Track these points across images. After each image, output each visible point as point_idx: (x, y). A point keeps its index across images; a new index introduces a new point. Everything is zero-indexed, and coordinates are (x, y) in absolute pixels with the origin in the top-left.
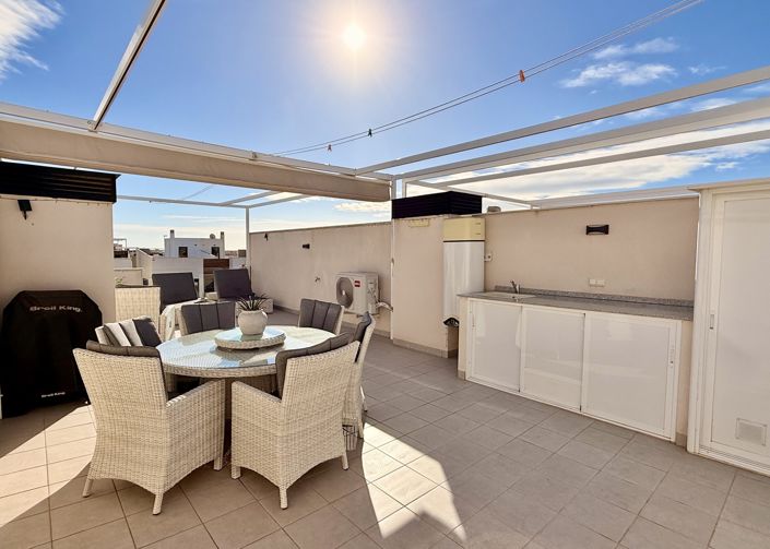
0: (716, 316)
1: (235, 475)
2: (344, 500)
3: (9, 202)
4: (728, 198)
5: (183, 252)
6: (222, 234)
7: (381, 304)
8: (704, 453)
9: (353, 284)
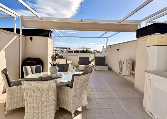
3: (28, 38)
7: (133, 72)
9: (123, 63)
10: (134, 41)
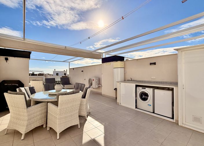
0: (184, 86)
1: (48, 129)
2: (75, 137)
3: (3, 58)
4: (186, 52)
5: (57, 74)
6: (67, 70)
7: (99, 85)
8: (183, 125)
9: (92, 80)
10: (100, 65)
